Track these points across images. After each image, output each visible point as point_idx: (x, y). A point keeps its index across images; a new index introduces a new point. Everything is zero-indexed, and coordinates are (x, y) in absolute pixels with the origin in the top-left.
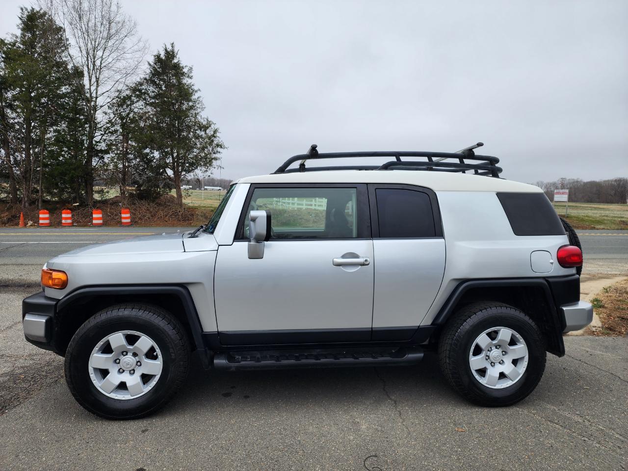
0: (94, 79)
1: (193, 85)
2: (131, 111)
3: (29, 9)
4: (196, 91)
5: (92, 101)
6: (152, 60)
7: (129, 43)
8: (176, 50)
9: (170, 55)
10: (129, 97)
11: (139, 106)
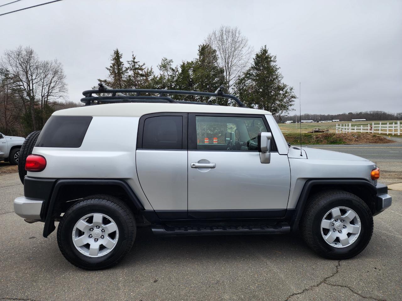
0: (228, 73)
1: (276, 66)
2: (245, 85)
3: (202, 45)
4: (278, 69)
5: (227, 83)
6: (254, 57)
7: (244, 51)
8: (267, 48)
9: (265, 51)
10: (244, 79)
11: (249, 82)
